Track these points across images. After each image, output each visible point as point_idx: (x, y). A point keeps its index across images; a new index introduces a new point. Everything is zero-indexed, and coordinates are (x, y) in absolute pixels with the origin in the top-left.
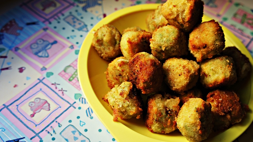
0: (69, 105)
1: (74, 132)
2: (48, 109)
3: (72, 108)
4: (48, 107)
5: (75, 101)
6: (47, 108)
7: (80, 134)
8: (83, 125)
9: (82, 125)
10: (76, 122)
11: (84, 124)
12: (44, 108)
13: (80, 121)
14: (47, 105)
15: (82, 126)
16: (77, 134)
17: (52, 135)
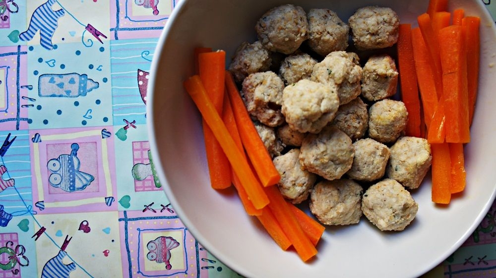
0: (17, 56)
1: (52, 81)
2: (175, 245)
3: (21, 56)
4: (173, 242)
5: (18, 44)
6: (173, 245)
7: (60, 75)
8: (53, 63)
9: (52, 65)
10: (43, 68)
11: (53, 61)
12: (169, 247)
13: (47, 62)
14: (168, 241)
15: (54, 65)
16: (58, 80)
17: (33, 105)
